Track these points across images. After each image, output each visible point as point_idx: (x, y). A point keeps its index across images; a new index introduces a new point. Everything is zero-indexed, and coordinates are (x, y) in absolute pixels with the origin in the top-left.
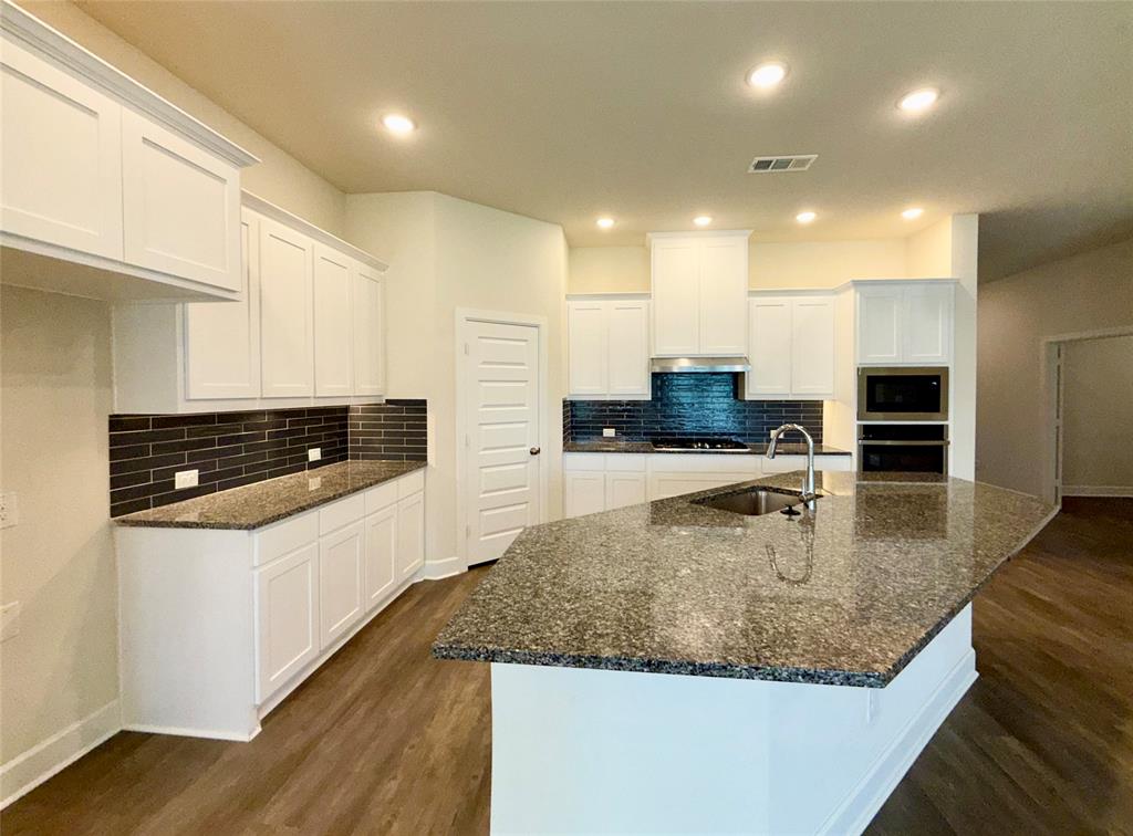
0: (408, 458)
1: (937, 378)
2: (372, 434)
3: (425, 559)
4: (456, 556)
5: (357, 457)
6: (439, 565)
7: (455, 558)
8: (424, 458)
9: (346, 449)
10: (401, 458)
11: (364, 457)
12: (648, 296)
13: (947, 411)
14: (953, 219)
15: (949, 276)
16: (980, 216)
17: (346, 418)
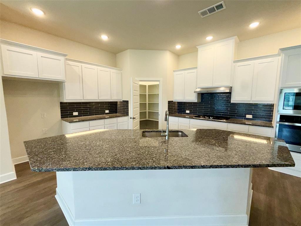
0: (126, 114)
2: (121, 108)
8: (128, 114)
9: (117, 111)
11: (120, 113)
12: (196, 68)
17: (117, 104)
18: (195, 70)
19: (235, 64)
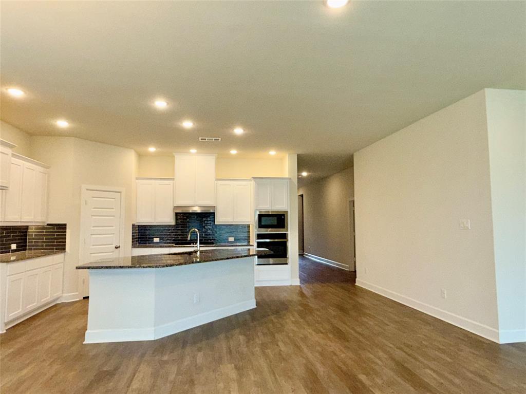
0: (56, 249)
1: (284, 215)
2: (39, 239)
3: (63, 293)
4: (77, 292)
5: (31, 249)
6: (69, 296)
7: (77, 293)
8: (64, 249)
9: (26, 246)
10: (53, 249)
11: (34, 249)
12: (173, 179)
13: (287, 228)
14: (289, 156)
15: (287, 177)
16: (298, 155)
17: (26, 232)
18: (171, 182)
19: (216, 182)
